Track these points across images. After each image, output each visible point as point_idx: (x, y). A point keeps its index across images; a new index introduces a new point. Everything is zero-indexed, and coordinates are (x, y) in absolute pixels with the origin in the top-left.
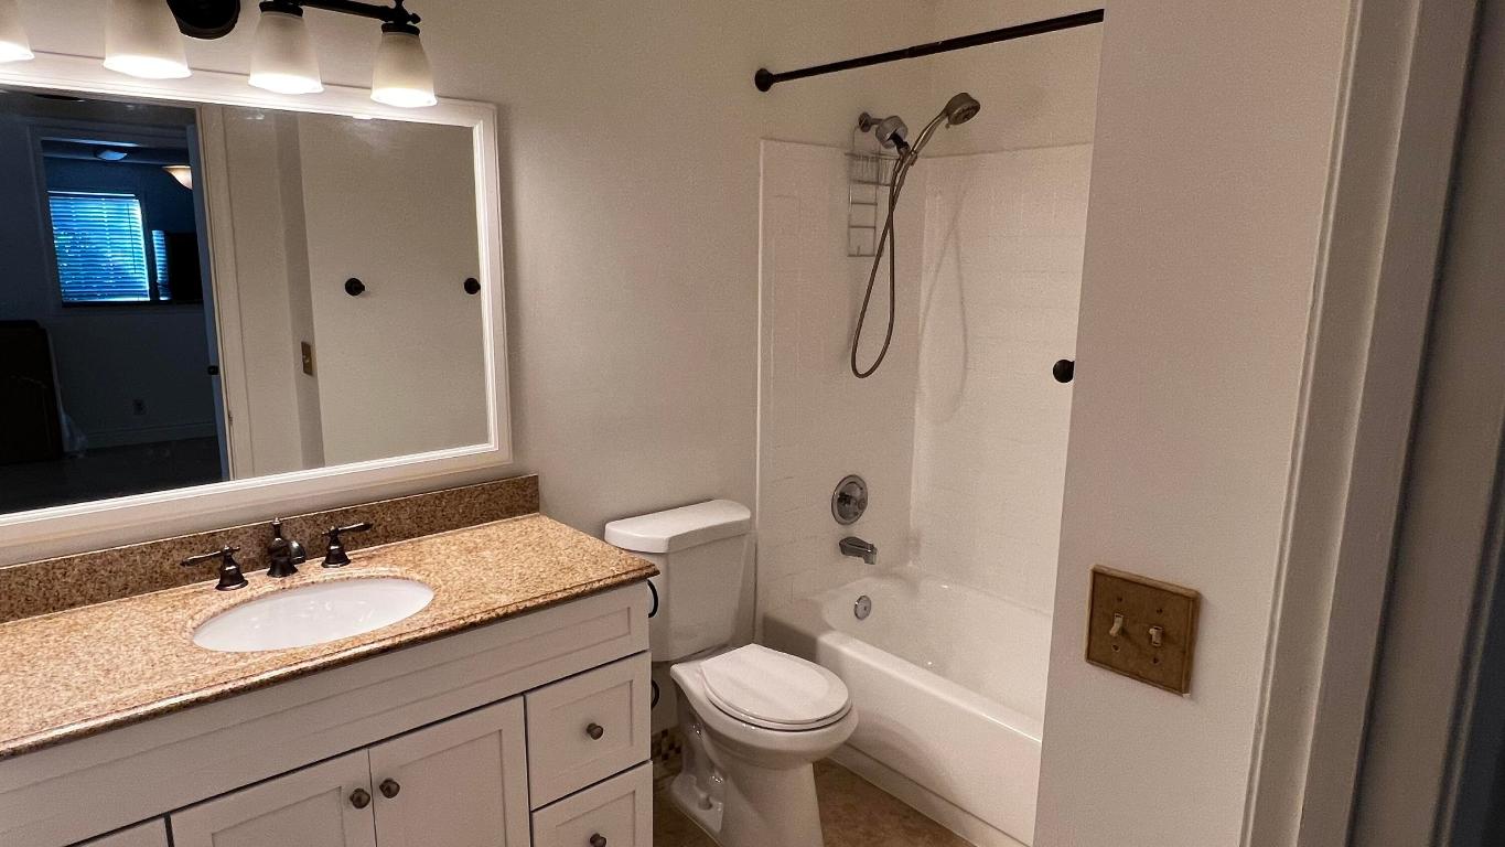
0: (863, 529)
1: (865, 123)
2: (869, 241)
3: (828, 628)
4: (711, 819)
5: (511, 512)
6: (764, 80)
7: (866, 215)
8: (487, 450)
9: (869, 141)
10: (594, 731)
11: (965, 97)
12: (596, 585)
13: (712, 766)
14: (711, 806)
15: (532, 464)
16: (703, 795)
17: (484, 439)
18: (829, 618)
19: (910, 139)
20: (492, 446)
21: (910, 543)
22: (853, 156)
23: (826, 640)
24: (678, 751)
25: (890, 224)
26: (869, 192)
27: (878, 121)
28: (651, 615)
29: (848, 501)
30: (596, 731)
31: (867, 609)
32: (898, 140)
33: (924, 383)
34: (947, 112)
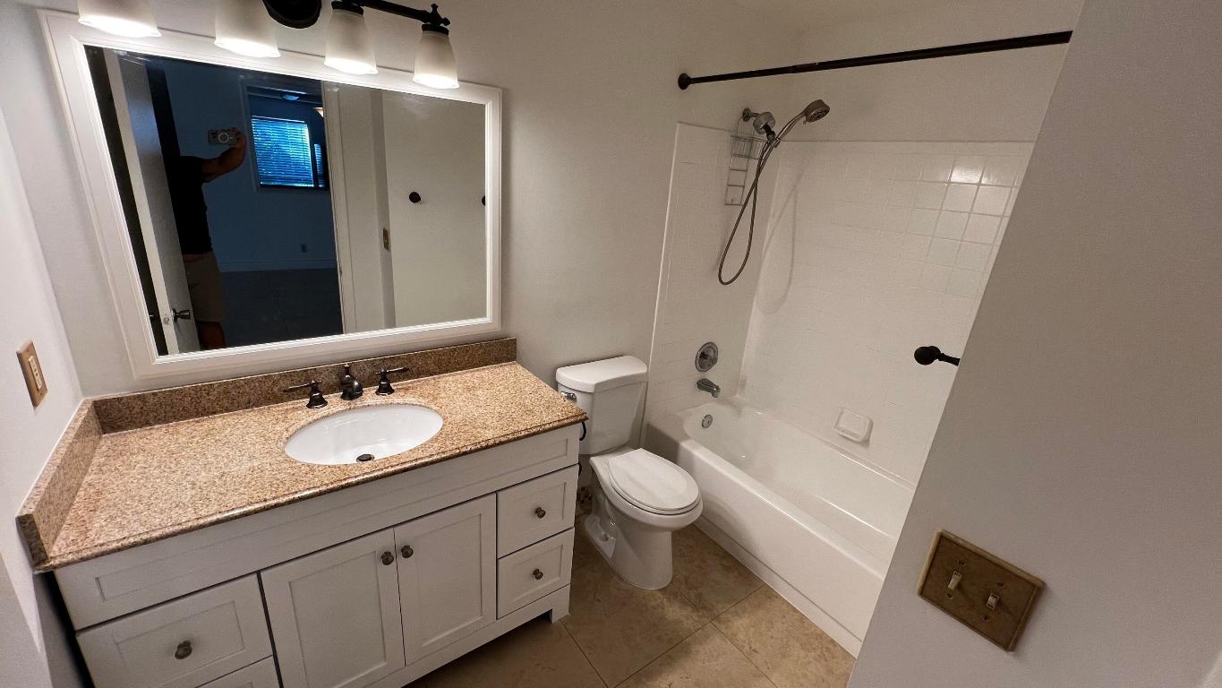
0: (713, 375)
1: (747, 115)
2: (738, 195)
3: (686, 437)
4: (607, 548)
5: (498, 360)
6: (684, 82)
7: (738, 178)
8: (485, 322)
9: (748, 128)
10: (540, 513)
11: (820, 102)
12: (547, 427)
13: (609, 518)
14: (607, 539)
15: (515, 330)
16: (603, 533)
17: (483, 315)
18: (687, 428)
19: (776, 129)
20: (488, 319)
21: (740, 384)
22: (737, 138)
23: (685, 445)
24: (590, 499)
25: (755, 185)
26: (743, 163)
27: (756, 115)
28: (581, 439)
29: (706, 357)
31: (710, 423)
32: (768, 129)
33: (761, 289)
34: (806, 112)
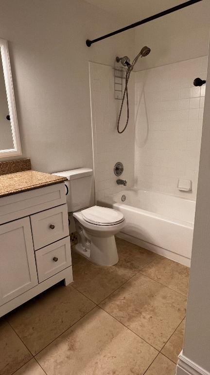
0: (123, 177)
1: (118, 60)
2: (121, 96)
3: (115, 202)
4: (87, 254)
5: (23, 170)
6: (89, 43)
7: (119, 87)
9: (119, 65)
10: (52, 227)
11: (146, 48)
12: (49, 183)
13: (86, 240)
14: (87, 251)
15: (28, 156)
16: (84, 248)
17: (13, 148)
18: (115, 199)
19: (131, 63)
21: (135, 181)
24: (76, 238)
25: (126, 89)
26: (119, 80)
27: (121, 59)
28: (66, 194)
29: (118, 169)
30: (53, 227)
31: (125, 198)
32: (128, 64)
33: (137, 137)
34: (141, 53)
